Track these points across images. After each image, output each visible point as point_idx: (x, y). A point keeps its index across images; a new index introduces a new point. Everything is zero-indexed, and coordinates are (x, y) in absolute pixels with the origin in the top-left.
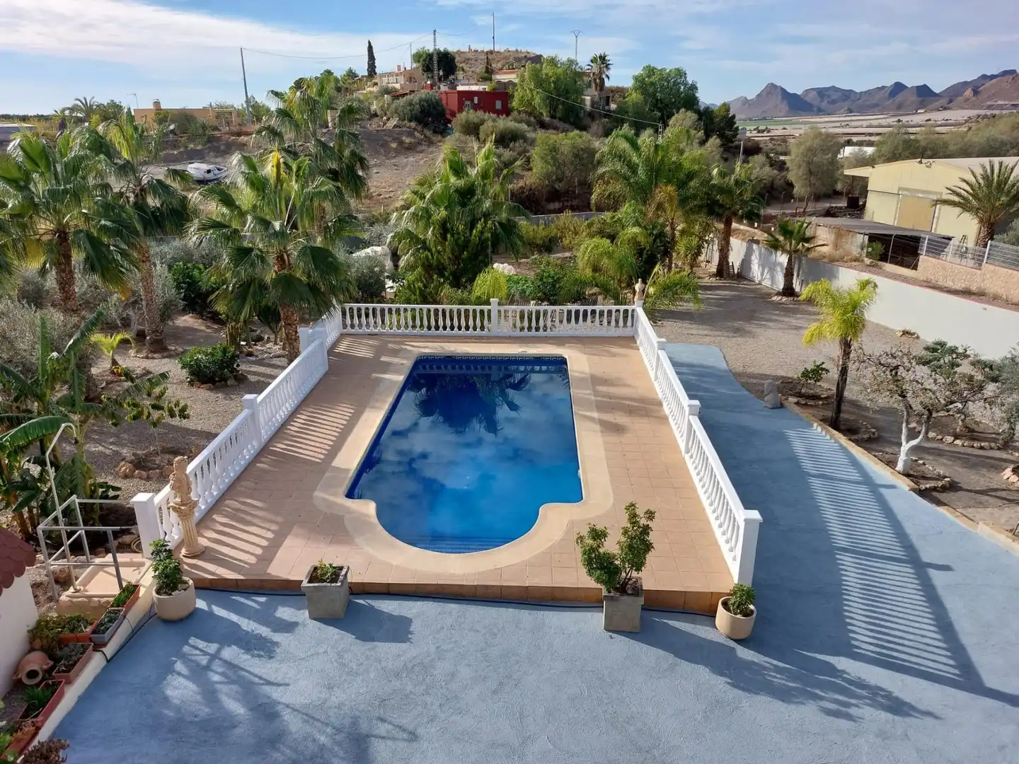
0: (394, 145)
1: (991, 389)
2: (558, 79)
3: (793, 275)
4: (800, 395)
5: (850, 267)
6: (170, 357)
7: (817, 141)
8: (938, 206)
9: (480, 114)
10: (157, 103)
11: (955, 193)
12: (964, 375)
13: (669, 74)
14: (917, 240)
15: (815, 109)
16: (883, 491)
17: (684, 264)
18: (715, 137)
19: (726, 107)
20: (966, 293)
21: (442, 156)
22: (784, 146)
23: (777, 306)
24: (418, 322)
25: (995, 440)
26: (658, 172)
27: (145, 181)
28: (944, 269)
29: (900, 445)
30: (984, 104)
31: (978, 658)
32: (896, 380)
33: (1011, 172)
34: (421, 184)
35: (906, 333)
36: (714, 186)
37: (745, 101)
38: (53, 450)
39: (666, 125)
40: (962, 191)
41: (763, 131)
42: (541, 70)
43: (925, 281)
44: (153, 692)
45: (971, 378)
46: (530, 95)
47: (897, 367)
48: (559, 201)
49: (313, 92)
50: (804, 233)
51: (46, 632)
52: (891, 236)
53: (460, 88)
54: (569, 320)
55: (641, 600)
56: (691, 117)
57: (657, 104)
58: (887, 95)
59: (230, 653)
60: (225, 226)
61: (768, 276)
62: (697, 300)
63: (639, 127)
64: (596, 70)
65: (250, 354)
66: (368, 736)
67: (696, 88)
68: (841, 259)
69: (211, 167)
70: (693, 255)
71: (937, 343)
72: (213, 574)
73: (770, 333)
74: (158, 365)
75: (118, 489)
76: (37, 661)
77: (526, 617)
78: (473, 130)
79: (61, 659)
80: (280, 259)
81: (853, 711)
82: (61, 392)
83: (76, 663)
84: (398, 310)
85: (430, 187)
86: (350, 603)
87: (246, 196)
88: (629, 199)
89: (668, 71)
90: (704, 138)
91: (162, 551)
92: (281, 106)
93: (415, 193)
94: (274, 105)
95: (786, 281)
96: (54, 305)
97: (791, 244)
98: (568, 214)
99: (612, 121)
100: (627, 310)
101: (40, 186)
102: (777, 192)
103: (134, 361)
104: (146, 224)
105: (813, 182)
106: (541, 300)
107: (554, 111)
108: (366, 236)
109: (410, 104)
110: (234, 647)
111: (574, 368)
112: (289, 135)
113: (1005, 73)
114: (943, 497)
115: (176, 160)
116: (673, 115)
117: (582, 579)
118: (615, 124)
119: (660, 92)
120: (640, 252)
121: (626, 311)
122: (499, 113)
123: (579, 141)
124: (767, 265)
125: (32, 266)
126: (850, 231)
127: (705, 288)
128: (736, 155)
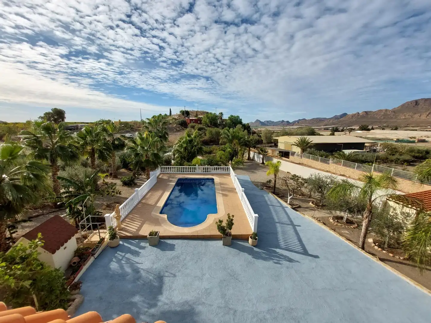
0: (175, 130)
1: (306, 185)
2: (212, 117)
3: (264, 160)
4: (266, 186)
5: (275, 158)
6: (118, 179)
7: (267, 132)
8: (292, 146)
9: (195, 124)
10: (120, 120)
11: (295, 143)
12: (300, 182)
13: (236, 117)
14: (289, 152)
15: (267, 125)
16: (285, 208)
17: (240, 157)
18: (246, 130)
19: (248, 124)
20: (299, 164)
21: (185, 133)
22: (260, 132)
23: (261, 166)
24: (179, 170)
25: (307, 196)
26: (234, 137)
27: (115, 138)
28: (295, 159)
29: (288, 197)
30: (300, 125)
31: (308, 247)
32: (286, 183)
33: (306, 139)
34: (180, 139)
35: (288, 172)
36: (246, 140)
37: (252, 123)
38: (86, 202)
39: (235, 127)
40: (297, 142)
41: (256, 129)
42: (208, 115)
43: (291, 161)
44: (107, 267)
45: (301, 182)
46: (206, 120)
47: (286, 180)
48: (212, 143)
49: (156, 119)
50: (266, 151)
51: (79, 251)
52: (283, 151)
53: (190, 118)
54: (215, 170)
55: (231, 237)
56: (241, 126)
57: (233, 123)
58: (281, 122)
59: (128, 255)
60: (133, 148)
61: (259, 160)
62: (243, 165)
63: (230, 128)
64: (220, 115)
65: (138, 178)
66: (163, 276)
67: (242, 120)
68: (274, 156)
69: (132, 135)
70: (242, 155)
71: (294, 175)
72: (125, 234)
73: (260, 172)
74: (115, 181)
75: (102, 213)
76: (76, 259)
77: (204, 243)
78: (193, 127)
79: (83, 258)
80: (146, 156)
81: (281, 262)
82: (89, 188)
83: (86, 259)
84: (174, 168)
85: (183, 139)
86: (160, 241)
87: (139, 141)
88: (228, 143)
90: (244, 130)
91: (111, 229)
92: (149, 121)
93: (179, 141)
94: (147, 121)
95: (262, 161)
96: (90, 167)
97: (263, 153)
98: (214, 146)
99: (224, 126)
101: (89, 139)
102: (260, 142)
103: (109, 180)
104: (114, 148)
105: (267, 140)
106: (208, 165)
107: (211, 124)
108: (167, 150)
109: (179, 121)
110: (129, 254)
111: (216, 181)
112: (150, 128)
113: (304, 119)
114: (298, 209)
115: (124, 133)
116: (237, 125)
117: (217, 233)
119: (234, 120)
120: (230, 154)
121: (228, 168)
122: (199, 124)
123: (217, 130)
124: (258, 157)
125: (85, 157)
126: (275, 150)
127: (245, 162)
128: (250, 134)
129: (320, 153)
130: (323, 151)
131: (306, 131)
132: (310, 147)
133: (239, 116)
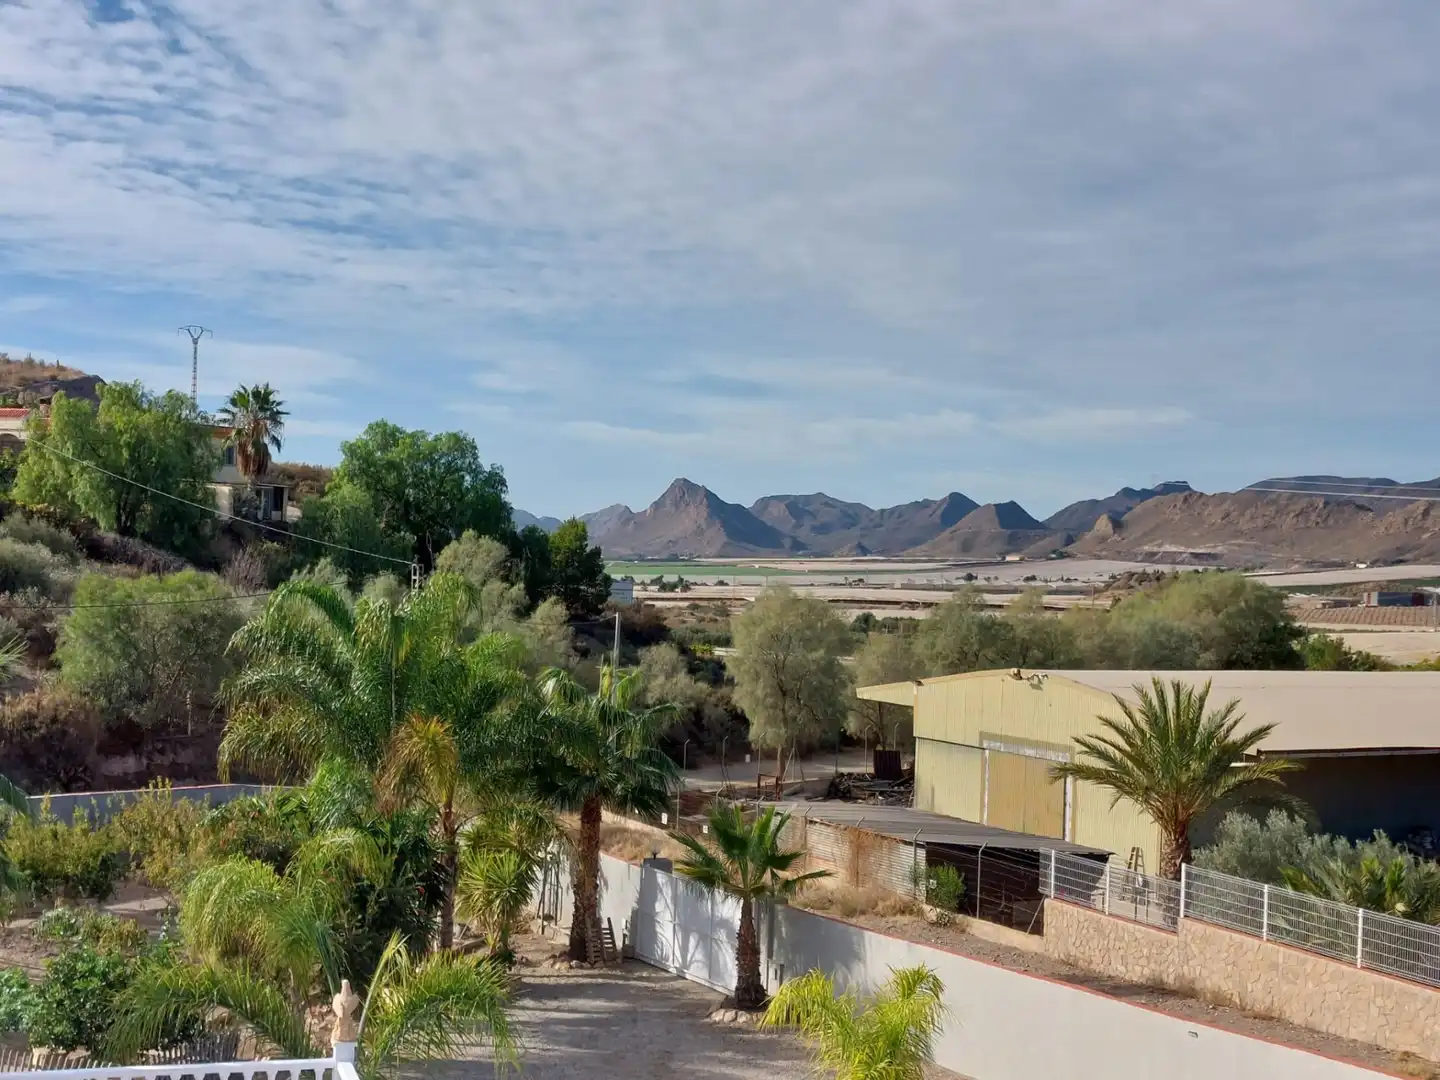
2: (141, 441)
3: (757, 952)
5: (888, 931)
7: (791, 618)
8: (1070, 779)
11: (1093, 750)
13: (434, 449)
15: (787, 542)
17: (484, 924)
18: (553, 598)
19: (577, 530)
20: (1154, 992)
22: (721, 625)
23: (726, 1037)
26: (404, 684)
28: (1099, 930)
30: (1137, 550)
33: (1201, 708)
36: (549, 721)
37: (626, 516)
39: (428, 566)
40: (1109, 747)
41: (672, 587)
42: (95, 414)
43: (1064, 963)
46: (61, 473)
48: (138, 753)
50: (774, 843)
52: (974, 850)
56: (491, 549)
57: (407, 513)
58: (937, 518)
61: (699, 956)
62: (503, 1030)
63: (358, 571)
64: (245, 424)
67: (503, 482)
68: (868, 909)
70: (505, 901)
88: (327, 752)
89: (430, 438)
90: (526, 601)
95: (741, 968)
97: (744, 874)
98: (160, 790)
99: (290, 551)
100: (312, 1072)
102: (710, 736)
105: (791, 713)
106: (64, 1047)
107: (131, 515)
113: (1168, 488)
116: (448, 541)
118: (300, 557)
119: (415, 486)
120: (360, 899)
121: (308, 1072)
123: (197, 596)
124: (691, 923)
126: (883, 837)
127: (540, 992)
128: (606, 642)
129: (1352, 862)
130: (1382, 839)
131: (1207, 618)
132: (1256, 799)
133: (472, 434)
